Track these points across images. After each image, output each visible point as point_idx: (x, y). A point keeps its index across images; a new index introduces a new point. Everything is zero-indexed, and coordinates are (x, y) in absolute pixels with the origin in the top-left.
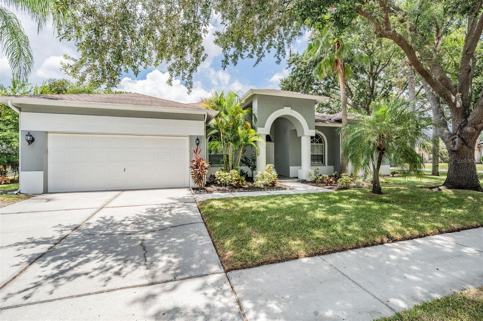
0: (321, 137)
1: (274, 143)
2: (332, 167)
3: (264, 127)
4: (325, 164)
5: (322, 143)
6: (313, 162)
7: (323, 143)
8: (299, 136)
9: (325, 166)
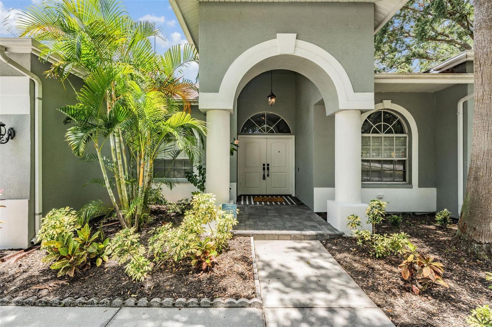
0: (399, 117)
1: (293, 137)
2: (432, 192)
3: (217, 91)
4: (410, 183)
5: (402, 132)
6: (365, 178)
7: (406, 130)
8: (328, 113)
9: (412, 188)
